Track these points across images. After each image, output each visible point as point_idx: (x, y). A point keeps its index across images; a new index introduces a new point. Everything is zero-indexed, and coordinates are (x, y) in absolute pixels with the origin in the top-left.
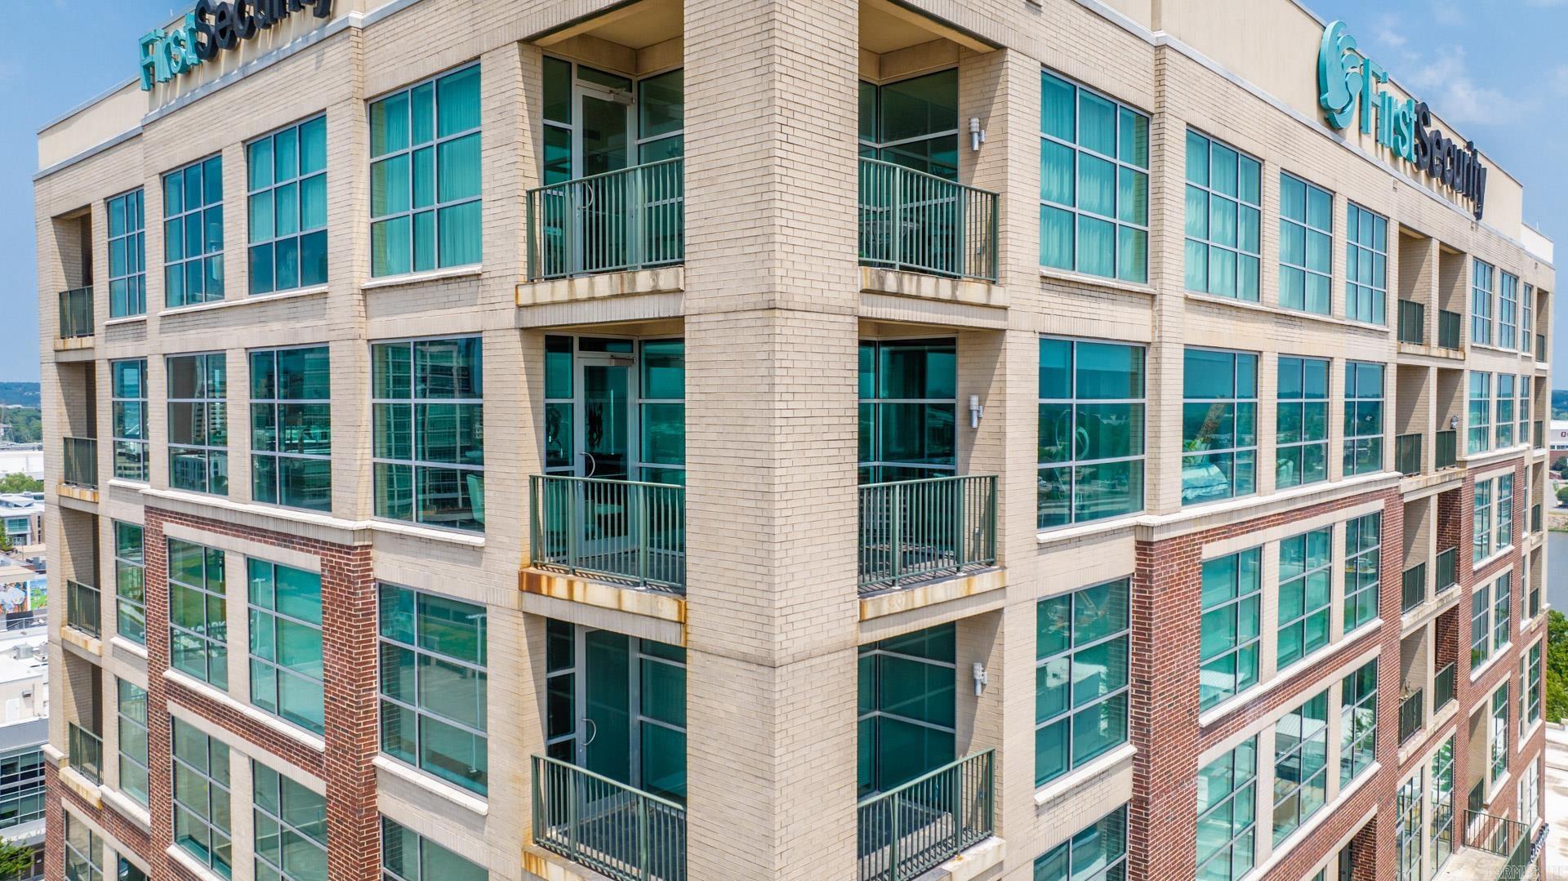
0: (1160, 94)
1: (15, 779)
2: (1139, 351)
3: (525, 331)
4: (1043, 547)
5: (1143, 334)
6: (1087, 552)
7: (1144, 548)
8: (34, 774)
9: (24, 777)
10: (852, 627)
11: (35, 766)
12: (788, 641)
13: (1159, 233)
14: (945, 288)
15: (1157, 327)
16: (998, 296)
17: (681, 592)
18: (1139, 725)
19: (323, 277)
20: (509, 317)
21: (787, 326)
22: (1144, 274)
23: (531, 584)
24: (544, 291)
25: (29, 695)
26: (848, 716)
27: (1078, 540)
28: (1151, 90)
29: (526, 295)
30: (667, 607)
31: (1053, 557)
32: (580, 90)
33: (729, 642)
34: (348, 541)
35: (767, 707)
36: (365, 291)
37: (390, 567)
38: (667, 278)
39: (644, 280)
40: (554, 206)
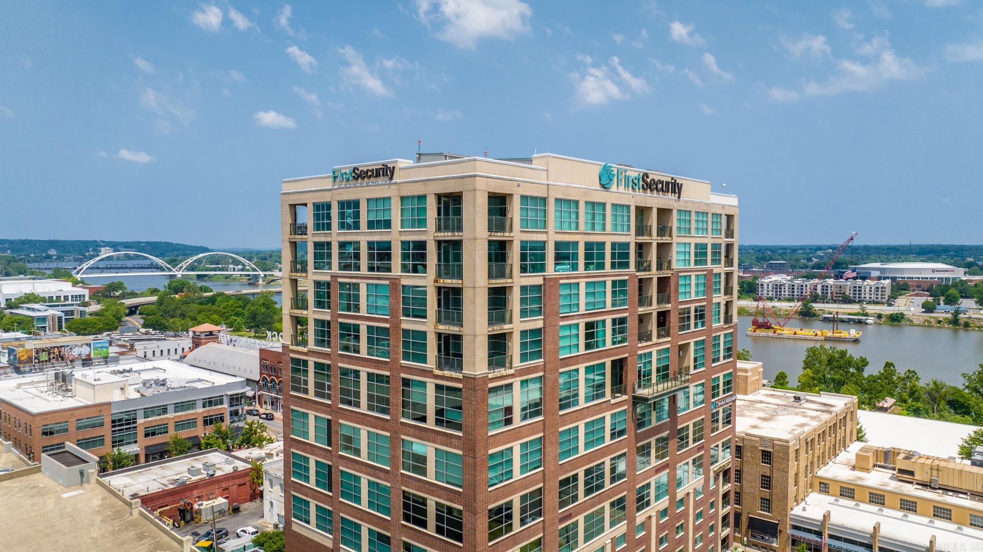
0: (548, 194)
1: (122, 425)
2: (545, 242)
3: (435, 240)
4: (521, 277)
5: (545, 239)
6: (531, 279)
7: (544, 279)
8: (129, 424)
9: (126, 424)
10: (487, 284)
11: (130, 420)
12: (478, 285)
13: (548, 220)
14: (502, 234)
15: (548, 238)
16: (512, 234)
17: (462, 279)
18: (544, 313)
19: (390, 228)
20: (432, 238)
21: (478, 241)
22: (545, 228)
23: (436, 281)
24: (439, 234)
25: (123, 389)
26: (487, 297)
27: (529, 276)
28: (546, 193)
29: (436, 235)
30: (460, 282)
31: (523, 278)
32: (443, 199)
33: (470, 285)
34: (397, 277)
35: (474, 294)
36: (400, 231)
37: (404, 282)
38: (460, 234)
39: (456, 234)
40: (439, 220)
